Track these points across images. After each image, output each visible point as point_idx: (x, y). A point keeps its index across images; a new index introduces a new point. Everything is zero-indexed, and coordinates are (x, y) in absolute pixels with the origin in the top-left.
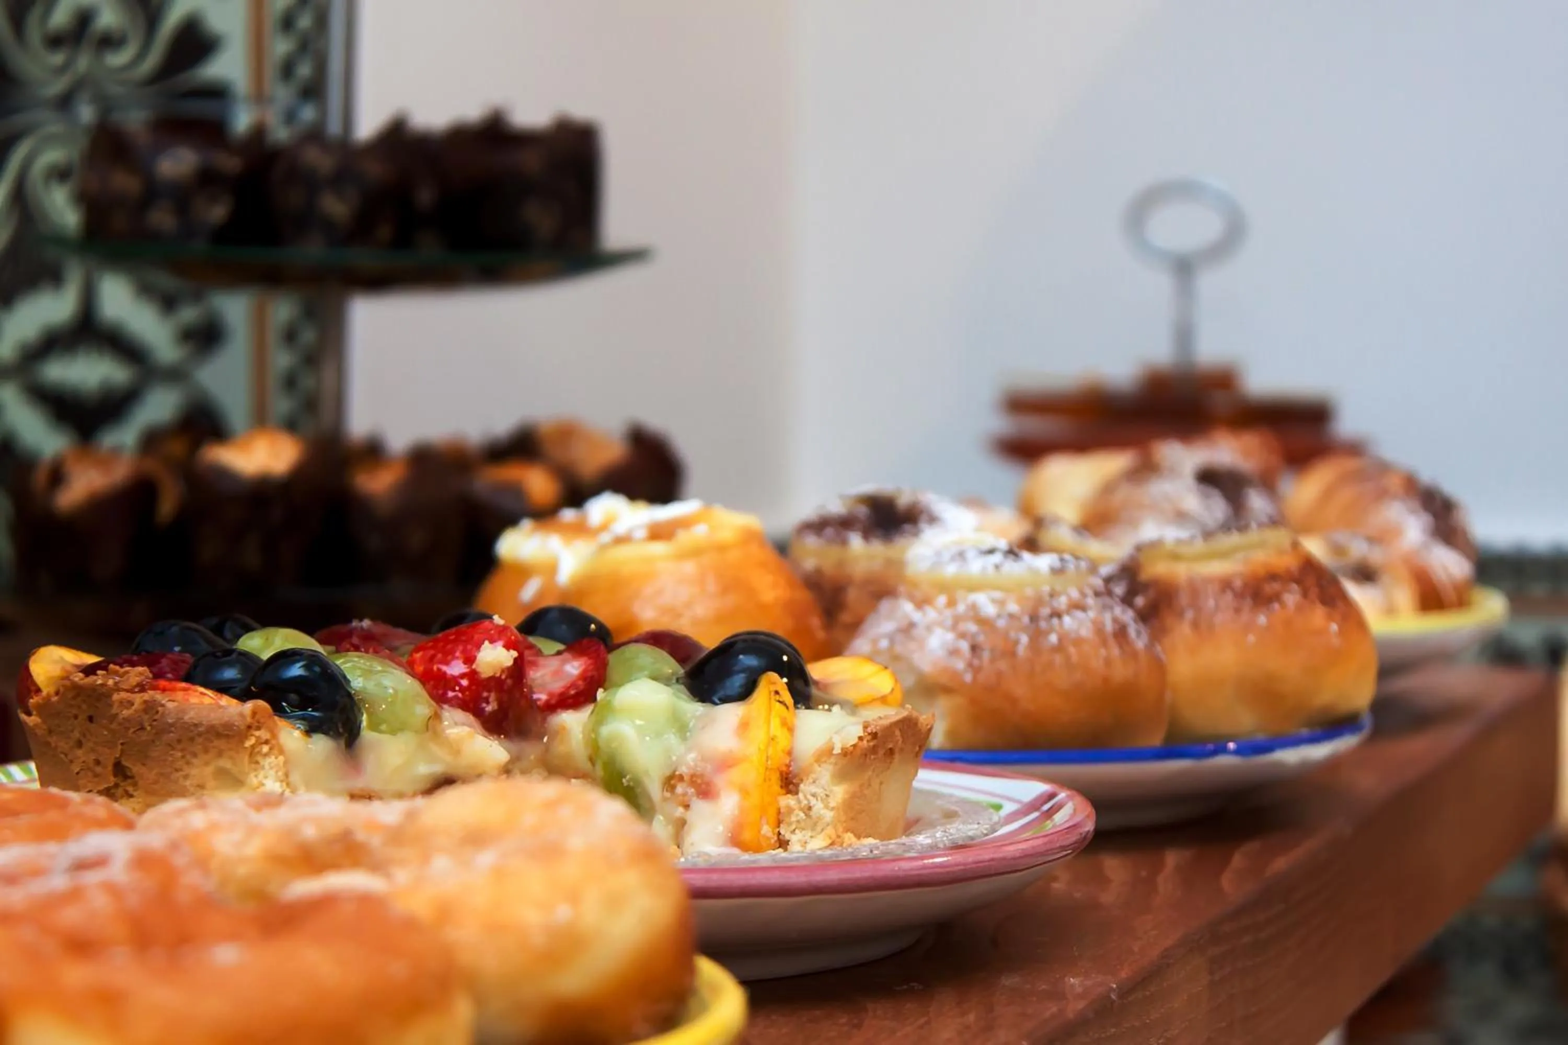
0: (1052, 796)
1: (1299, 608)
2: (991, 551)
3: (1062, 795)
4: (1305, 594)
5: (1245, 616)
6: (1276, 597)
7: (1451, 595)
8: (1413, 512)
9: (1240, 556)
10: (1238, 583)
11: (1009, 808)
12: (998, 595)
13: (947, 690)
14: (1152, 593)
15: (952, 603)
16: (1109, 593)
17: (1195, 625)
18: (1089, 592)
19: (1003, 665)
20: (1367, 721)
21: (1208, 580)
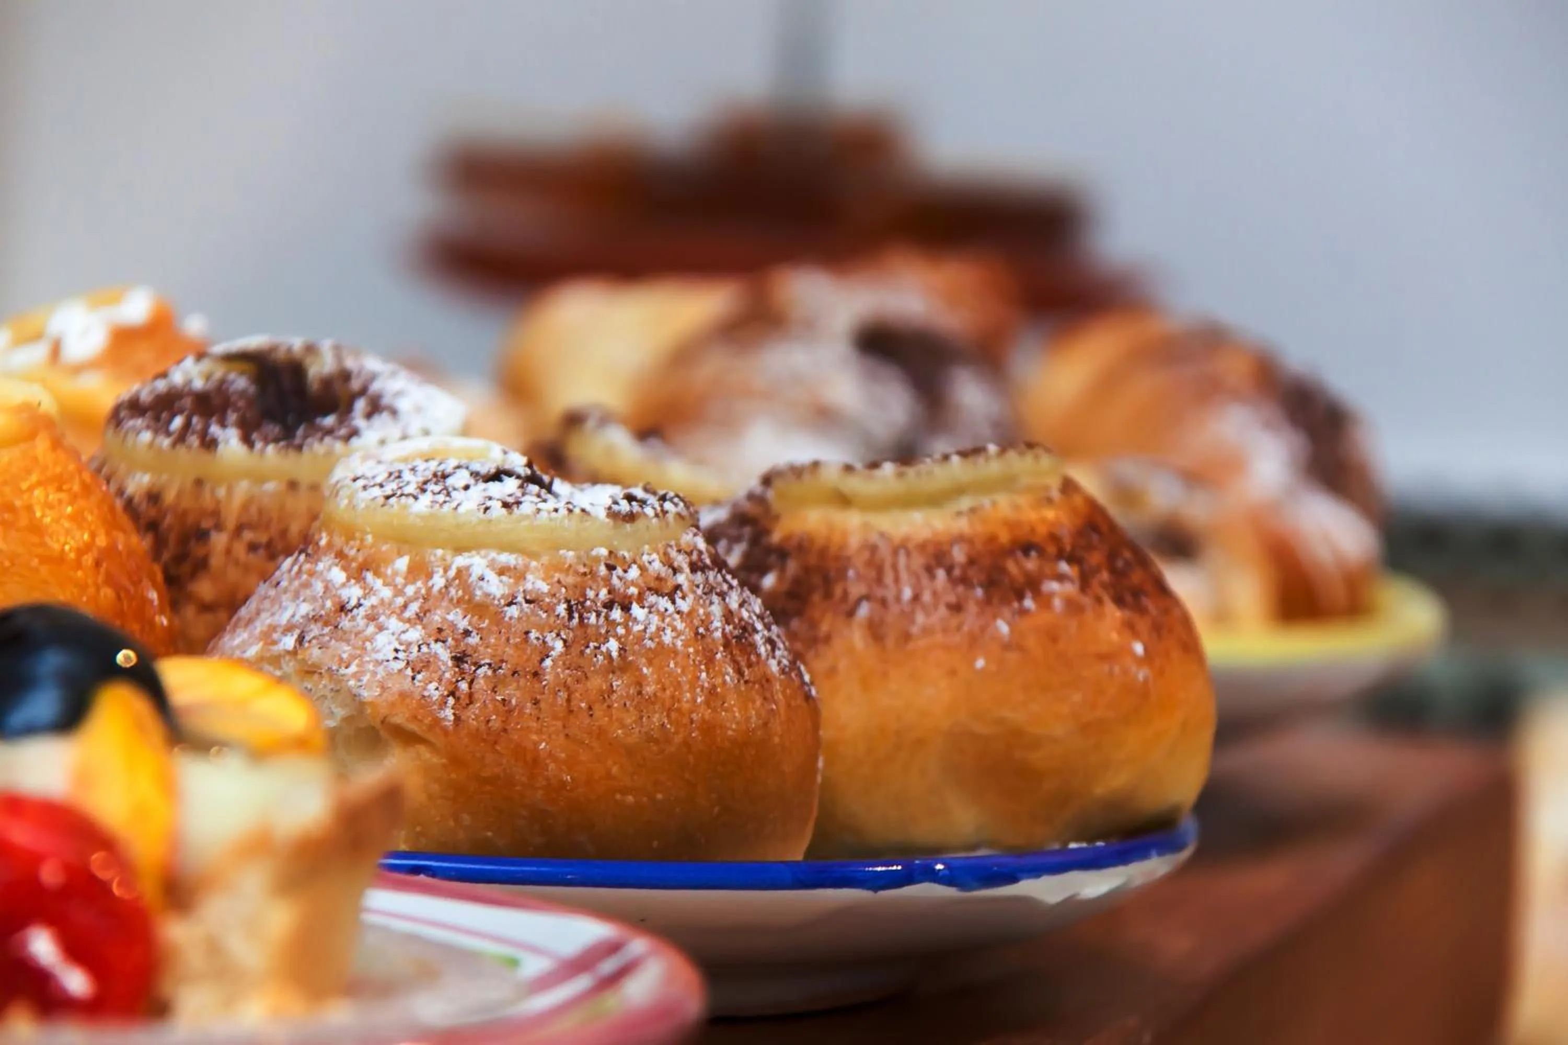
0: (613, 948)
1: (1073, 607)
2: (497, 476)
3: (639, 945)
4: (1085, 583)
5: (971, 618)
6: (1033, 584)
7: (1339, 594)
8: (1268, 425)
9: (965, 503)
10: (959, 555)
11: (533, 966)
12: (507, 559)
13: (407, 738)
14: (792, 567)
15: (420, 570)
16: (719, 564)
17: (875, 631)
18: (681, 561)
19: (513, 693)
20: (1189, 826)
21: (901, 547)
